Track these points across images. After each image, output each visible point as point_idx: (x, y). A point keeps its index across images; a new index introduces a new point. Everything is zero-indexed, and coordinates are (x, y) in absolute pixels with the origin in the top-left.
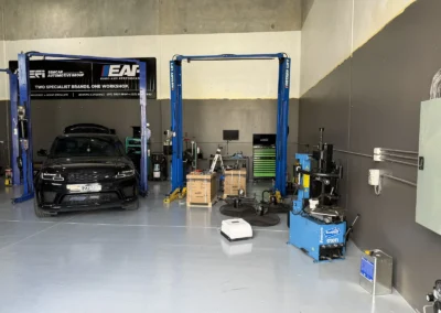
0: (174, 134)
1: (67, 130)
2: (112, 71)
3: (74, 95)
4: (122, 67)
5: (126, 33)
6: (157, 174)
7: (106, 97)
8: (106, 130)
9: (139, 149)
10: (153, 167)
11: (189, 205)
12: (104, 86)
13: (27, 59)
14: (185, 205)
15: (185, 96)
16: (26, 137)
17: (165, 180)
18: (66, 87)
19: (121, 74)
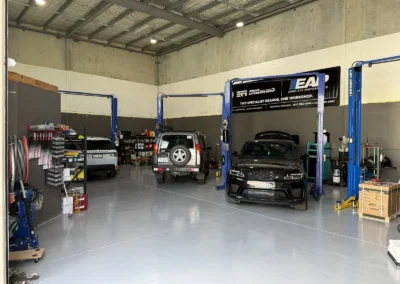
0: (351, 141)
1: (257, 137)
2: (299, 85)
3: (266, 108)
4: (307, 80)
5: (313, 48)
6: (336, 180)
7: (292, 107)
8: (288, 137)
9: (315, 153)
10: (333, 172)
11: (361, 215)
12: (291, 98)
13: (231, 84)
14: (357, 215)
15: (364, 101)
16: (227, 142)
18: (261, 101)
19: (306, 86)
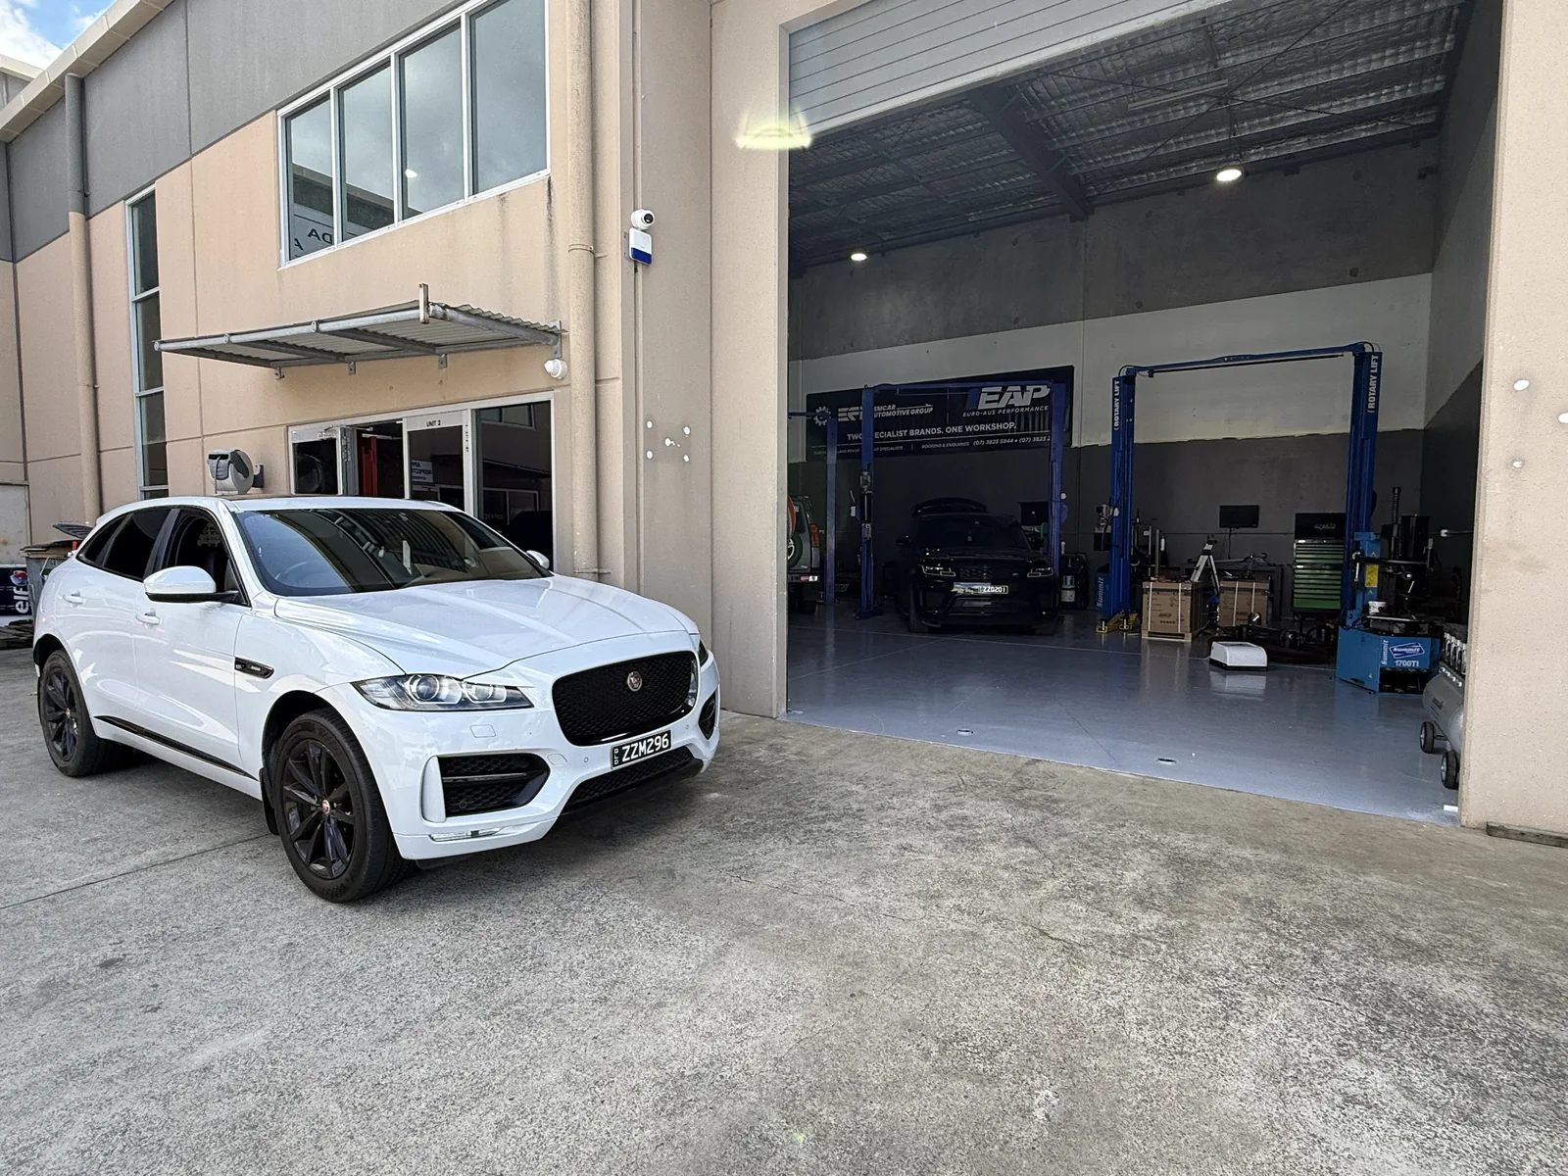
0: (1117, 512)
2: (986, 400)
3: (913, 449)
4: (1005, 389)
5: (1016, 324)
6: (1069, 596)
7: (972, 448)
10: (1062, 582)
11: (1146, 638)
12: (969, 428)
14: (1139, 638)
15: (1140, 438)
17: (1084, 608)
18: (900, 433)
19: (1002, 404)
